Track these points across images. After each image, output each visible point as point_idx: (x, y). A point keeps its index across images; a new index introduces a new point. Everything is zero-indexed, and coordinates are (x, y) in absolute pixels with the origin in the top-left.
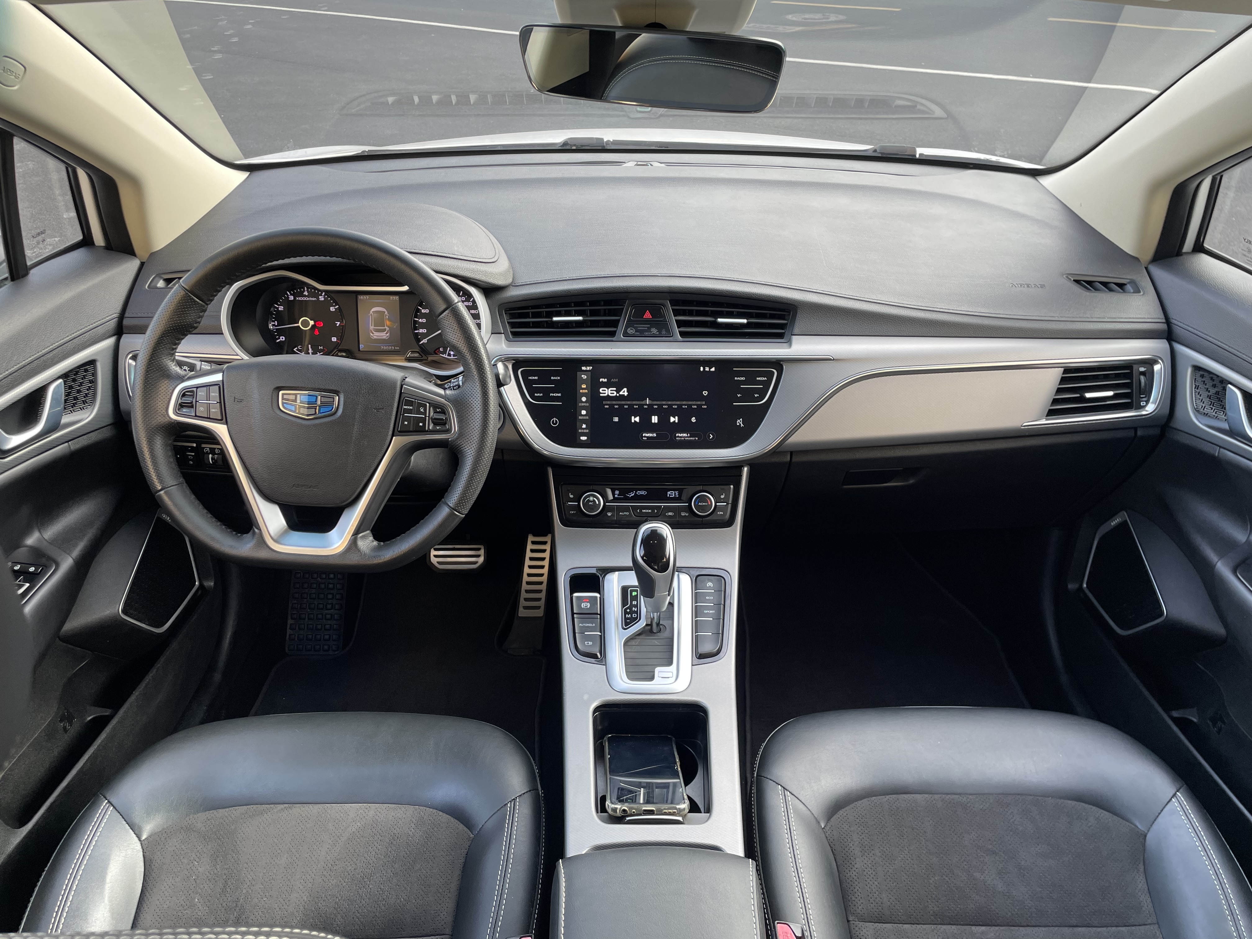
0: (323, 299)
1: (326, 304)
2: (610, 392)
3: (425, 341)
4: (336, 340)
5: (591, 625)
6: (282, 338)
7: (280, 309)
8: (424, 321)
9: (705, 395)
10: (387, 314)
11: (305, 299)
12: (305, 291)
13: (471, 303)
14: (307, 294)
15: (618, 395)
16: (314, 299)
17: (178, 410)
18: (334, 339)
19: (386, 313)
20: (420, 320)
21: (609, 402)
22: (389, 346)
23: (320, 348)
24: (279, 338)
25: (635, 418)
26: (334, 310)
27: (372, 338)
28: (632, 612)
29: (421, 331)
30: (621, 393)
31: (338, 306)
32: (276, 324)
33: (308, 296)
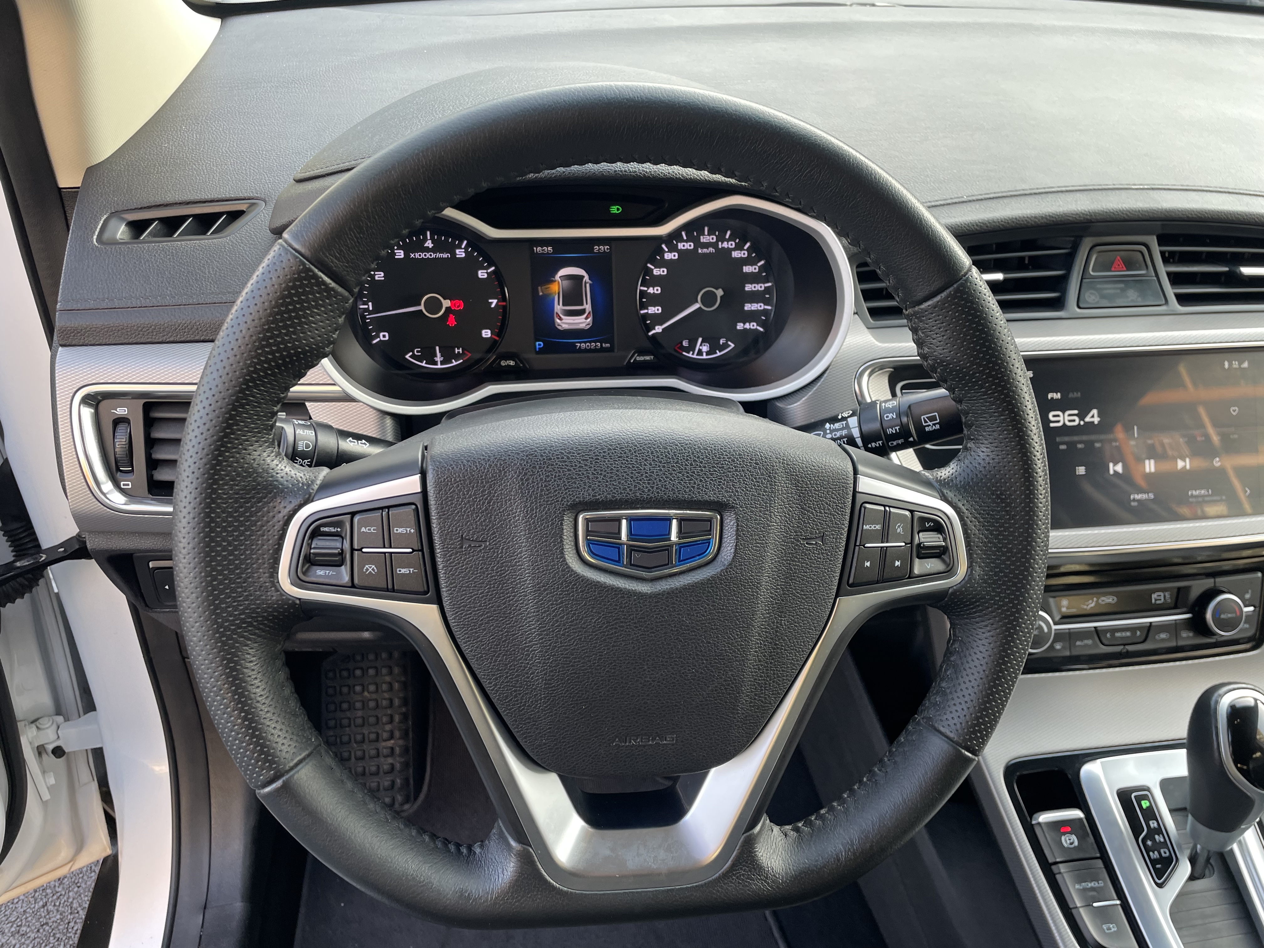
0: (464, 255)
1: (470, 265)
2: (1067, 418)
3: (658, 329)
4: (489, 335)
5: (1097, 884)
6: (384, 336)
7: (377, 278)
8: (657, 290)
9: (1234, 414)
10: (588, 280)
11: (428, 255)
12: (427, 240)
13: (746, 252)
14: (431, 246)
15: (1082, 423)
16: (445, 256)
17: (304, 573)
18: (486, 333)
19: (586, 278)
20: (651, 290)
21: (1066, 439)
22: (590, 342)
23: (457, 351)
24: (378, 336)
25: (1114, 465)
26: (486, 276)
27: (559, 328)
28: (1157, 846)
29: (652, 310)
30: (1088, 419)
31: (493, 268)
32: (371, 308)
33: (433, 250)
